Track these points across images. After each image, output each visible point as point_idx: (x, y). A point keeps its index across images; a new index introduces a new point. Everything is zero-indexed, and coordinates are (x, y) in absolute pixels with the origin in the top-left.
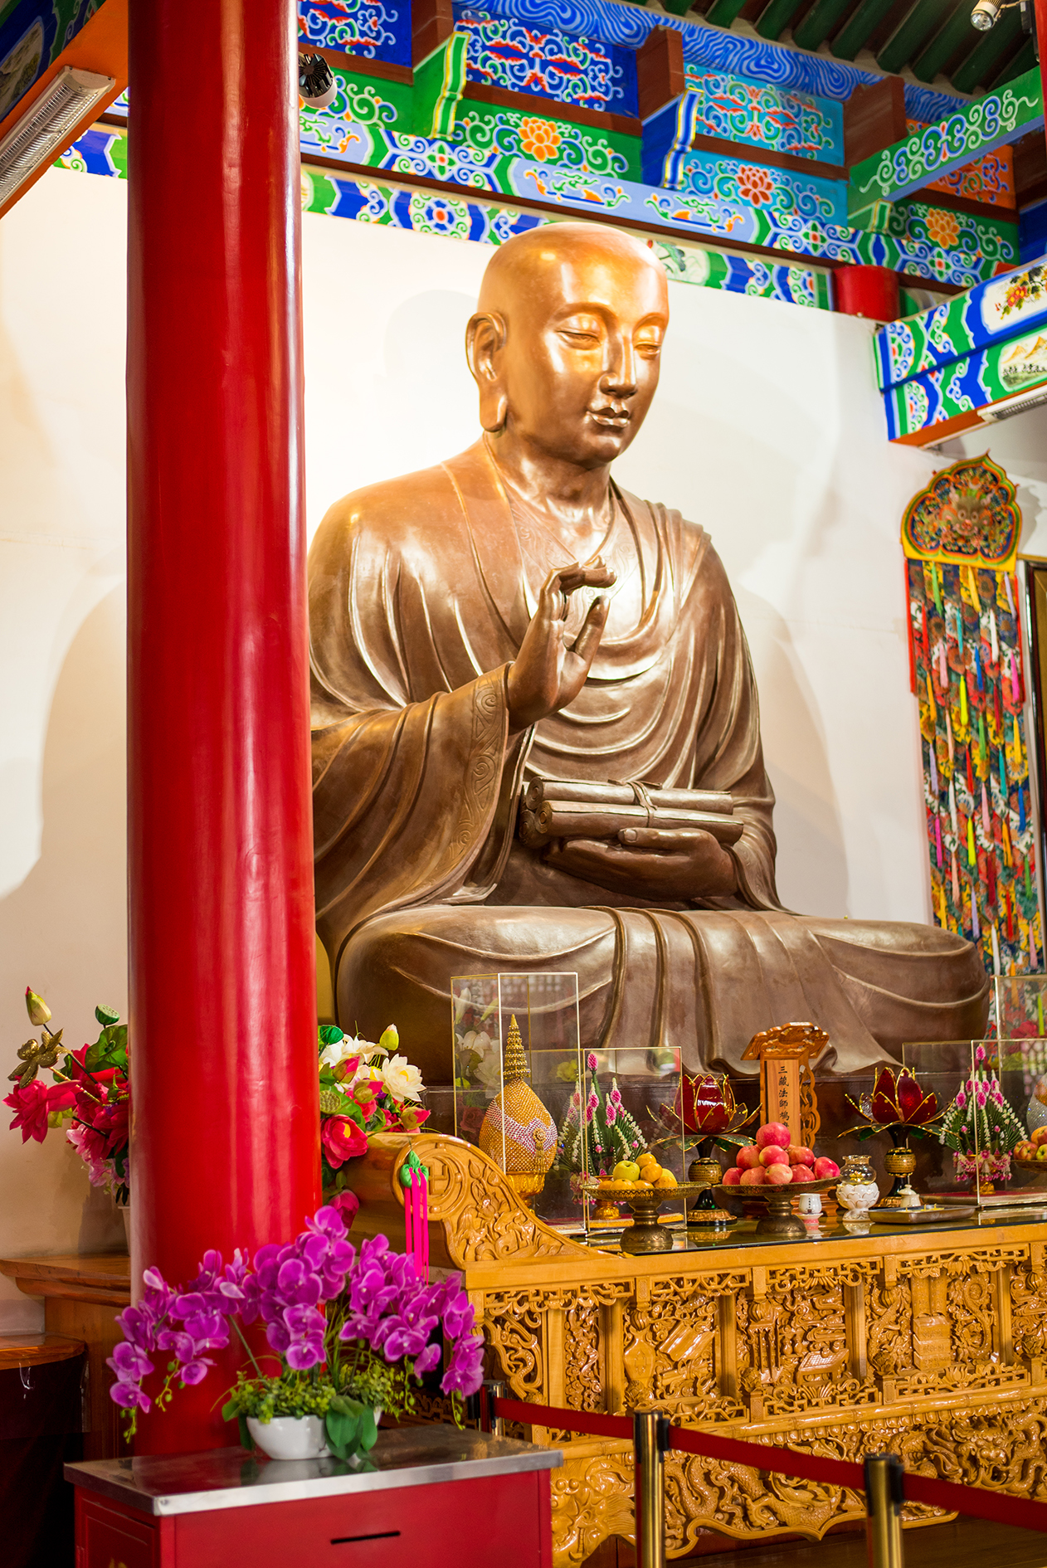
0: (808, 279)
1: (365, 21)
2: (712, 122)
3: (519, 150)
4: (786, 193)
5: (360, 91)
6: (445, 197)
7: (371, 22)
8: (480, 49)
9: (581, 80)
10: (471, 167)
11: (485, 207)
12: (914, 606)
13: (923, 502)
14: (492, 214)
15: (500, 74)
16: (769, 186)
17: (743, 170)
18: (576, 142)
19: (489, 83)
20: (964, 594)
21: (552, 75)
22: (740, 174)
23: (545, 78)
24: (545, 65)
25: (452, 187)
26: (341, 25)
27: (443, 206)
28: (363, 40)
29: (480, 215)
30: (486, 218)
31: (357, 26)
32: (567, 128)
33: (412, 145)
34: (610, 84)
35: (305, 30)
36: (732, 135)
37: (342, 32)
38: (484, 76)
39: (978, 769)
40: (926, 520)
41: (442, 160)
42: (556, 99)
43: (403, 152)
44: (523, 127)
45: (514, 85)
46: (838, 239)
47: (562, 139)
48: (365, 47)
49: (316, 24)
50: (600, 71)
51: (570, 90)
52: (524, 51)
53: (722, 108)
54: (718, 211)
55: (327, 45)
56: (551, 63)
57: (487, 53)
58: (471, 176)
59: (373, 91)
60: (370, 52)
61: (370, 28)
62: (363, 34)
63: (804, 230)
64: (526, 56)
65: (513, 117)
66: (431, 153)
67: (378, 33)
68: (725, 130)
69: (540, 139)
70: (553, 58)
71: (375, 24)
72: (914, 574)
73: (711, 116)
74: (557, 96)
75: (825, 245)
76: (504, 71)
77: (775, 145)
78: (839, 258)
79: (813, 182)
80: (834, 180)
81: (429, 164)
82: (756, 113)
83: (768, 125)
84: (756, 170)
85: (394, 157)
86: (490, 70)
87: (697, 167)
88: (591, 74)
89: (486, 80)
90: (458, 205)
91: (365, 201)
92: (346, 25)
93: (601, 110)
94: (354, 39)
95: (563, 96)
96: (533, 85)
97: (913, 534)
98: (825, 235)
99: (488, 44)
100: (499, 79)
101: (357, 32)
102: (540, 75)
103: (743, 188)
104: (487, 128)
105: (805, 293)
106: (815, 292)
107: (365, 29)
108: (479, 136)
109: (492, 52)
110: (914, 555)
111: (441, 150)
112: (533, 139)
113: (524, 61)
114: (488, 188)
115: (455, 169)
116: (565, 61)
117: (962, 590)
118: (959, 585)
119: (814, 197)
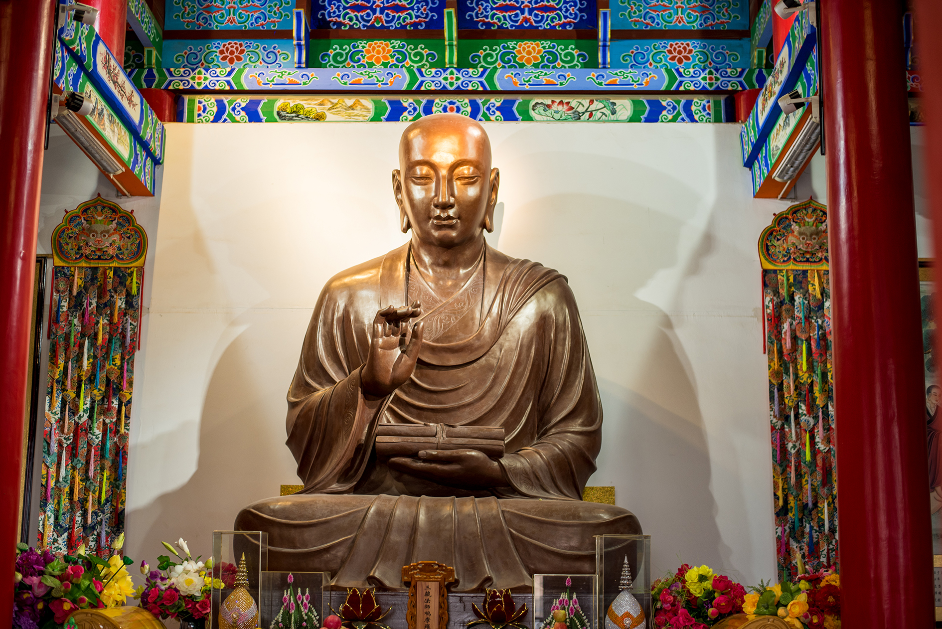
0: (707, 105)
1: (419, 9)
2: (648, 21)
3: (515, 61)
4: (702, 53)
5: (416, 48)
6: (454, 98)
7: (422, 10)
8: (490, 10)
9: (557, 14)
10: (470, 79)
11: (480, 100)
12: (767, 299)
13: (771, 234)
14: (484, 103)
15: (503, 21)
16: (690, 51)
17: (671, 45)
18: (554, 50)
19: (496, 27)
20: (810, 288)
21: (536, 15)
22: (669, 48)
23: (532, 18)
24: (531, 11)
25: (459, 92)
26: (403, 15)
27: (454, 103)
28: (417, 20)
29: (478, 104)
30: (481, 105)
31: (413, 13)
32: (547, 44)
33: (433, 74)
34: (578, 12)
35: (382, 22)
36: (663, 26)
37: (404, 19)
38: (493, 24)
39: (818, 400)
40: (776, 243)
41: (452, 78)
42: (540, 28)
43: (428, 79)
44: (518, 48)
45: (512, 26)
46: (729, 77)
47: (543, 50)
48: (420, 23)
49: (389, 17)
50: (571, 6)
51: (549, 21)
52: (518, 6)
53: (655, 11)
54: (637, 75)
55: (396, 27)
56: (536, 9)
57: (495, 11)
58: (470, 85)
59: (423, 47)
60: (422, 26)
61: (422, 13)
62: (417, 17)
63: (703, 75)
64: (519, 8)
65: (511, 44)
66: (445, 76)
67: (427, 14)
68: (658, 24)
69: (529, 53)
70: (537, 5)
71: (425, 10)
72: (768, 279)
73: (647, 17)
74: (541, 26)
75: (719, 82)
76: (505, 19)
77: (696, 26)
78: (730, 88)
79: (724, 43)
80: (740, 39)
81: (443, 82)
82: (680, 10)
83: (689, 16)
84: (681, 43)
85: (422, 82)
86: (495, 21)
87: (638, 49)
88: (564, 9)
89: (494, 26)
90: (464, 102)
91: (405, 109)
92: (406, 14)
93: (571, 29)
94: (412, 21)
95: (545, 26)
96: (524, 24)
97: (769, 254)
98: (718, 76)
99: (494, 6)
100: (502, 24)
101: (414, 16)
102: (528, 17)
103: (671, 56)
104: (494, 54)
105: (704, 114)
106: (712, 112)
107: (419, 14)
108: (489, 59)
109: (497, 10)
110: (770, 267)
111: (452, 73)
112: (524, 54)
113: (518, 11)
114: (481, 89)
115: (460, 82)
116: (546, 5)
117: (810, 286)
118: (808, 282)
119: (725, 52)
